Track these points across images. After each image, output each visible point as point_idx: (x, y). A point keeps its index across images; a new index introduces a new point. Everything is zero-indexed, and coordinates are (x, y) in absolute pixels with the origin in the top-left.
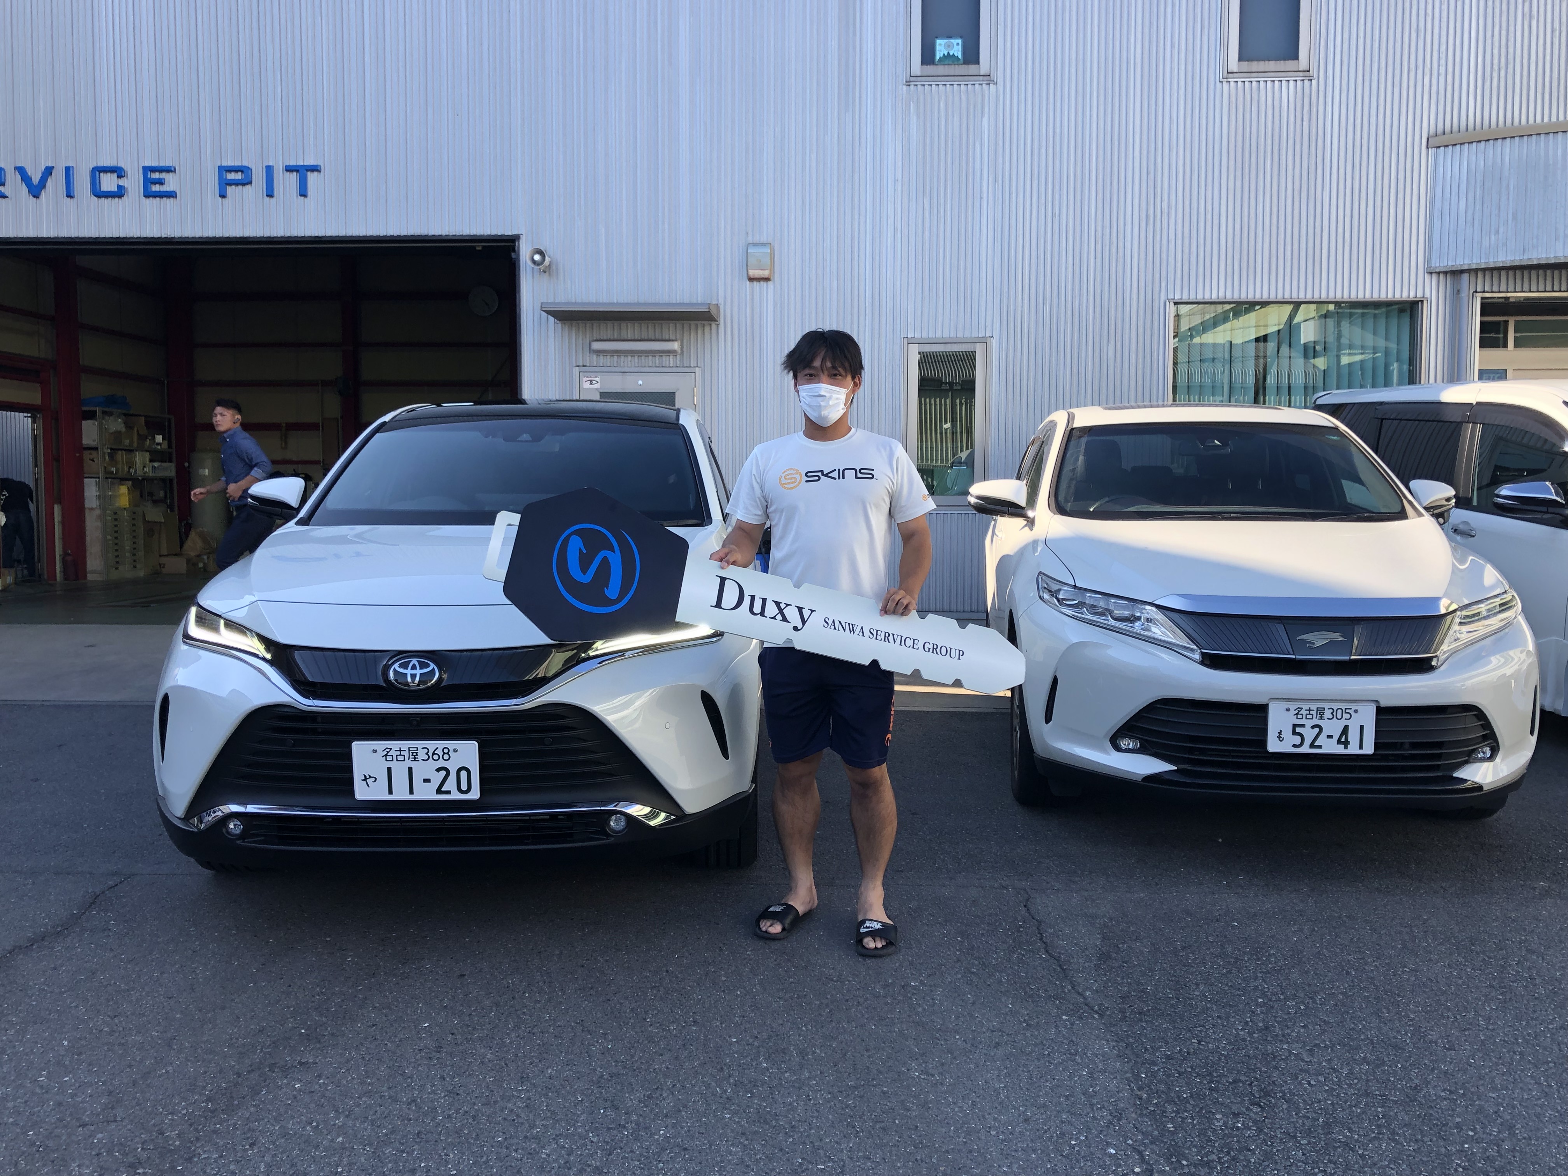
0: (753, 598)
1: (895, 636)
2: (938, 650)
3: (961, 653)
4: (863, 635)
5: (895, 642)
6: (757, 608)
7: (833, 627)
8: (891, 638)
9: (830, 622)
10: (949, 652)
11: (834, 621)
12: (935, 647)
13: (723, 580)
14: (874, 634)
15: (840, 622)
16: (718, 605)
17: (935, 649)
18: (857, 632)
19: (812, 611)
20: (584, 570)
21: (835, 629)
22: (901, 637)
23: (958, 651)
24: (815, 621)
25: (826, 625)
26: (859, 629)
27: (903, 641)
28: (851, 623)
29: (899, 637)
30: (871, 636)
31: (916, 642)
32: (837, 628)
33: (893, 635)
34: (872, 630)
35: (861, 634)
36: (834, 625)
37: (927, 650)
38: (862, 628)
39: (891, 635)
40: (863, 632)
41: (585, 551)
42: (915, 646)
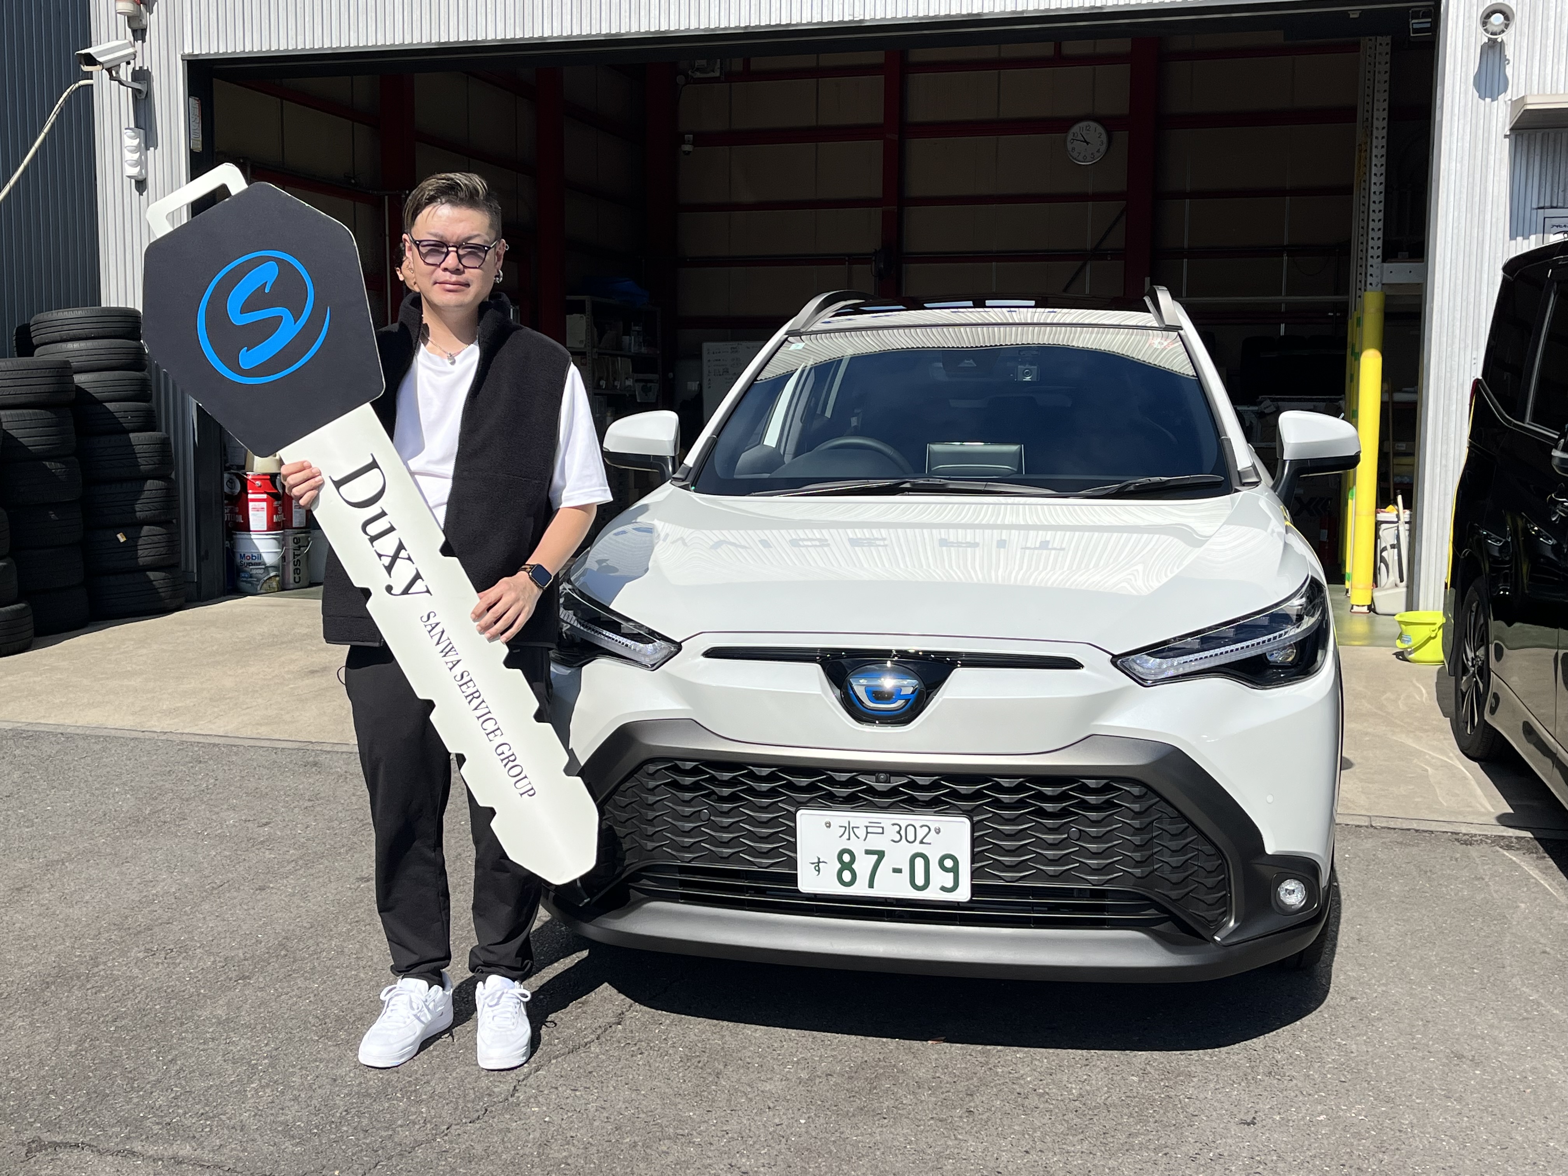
0: (383, 514)
1: (483, 705)
2: (511, 764)
3: (531, 792)
4: (451, 669)
5: (476, 709)
6: (373, 529)
7: (429, 628)
8: (476, 702)
9: (433, 621)
10: (520, 777)
11: (437, 624)
12: (512, 758)
13: (374, 465)
14: (463, 680)
15: (443, 632)
16: (338, 484)
17: (509, 760)
18: (447, 659)
19: (428, 591)
20: (247, 307)
21: (430, 632)
22: (489, 712)
23: (529, 787)
24: (417, 602)
25: (425, 619)
26: (456, 658)
27: (486, 718)
28: (454, 644)
29: (487, 710)
30: (459, 678)
31: (496, 733)
32: (432, 633)
33: (483, 701)
34: (465, 674)
35: (451, 665)
36: (433, 628)
37: (499, 751)
38: (458, 661)
39: (480, 700)
40: (454, 665)
41: (266, 291)
42: (491, 736)
